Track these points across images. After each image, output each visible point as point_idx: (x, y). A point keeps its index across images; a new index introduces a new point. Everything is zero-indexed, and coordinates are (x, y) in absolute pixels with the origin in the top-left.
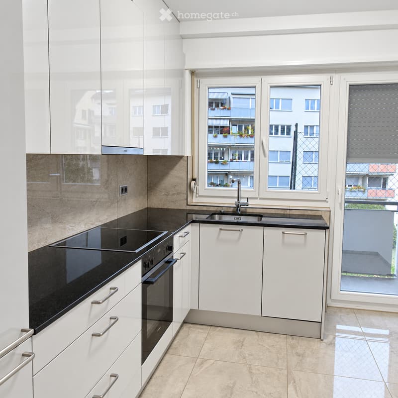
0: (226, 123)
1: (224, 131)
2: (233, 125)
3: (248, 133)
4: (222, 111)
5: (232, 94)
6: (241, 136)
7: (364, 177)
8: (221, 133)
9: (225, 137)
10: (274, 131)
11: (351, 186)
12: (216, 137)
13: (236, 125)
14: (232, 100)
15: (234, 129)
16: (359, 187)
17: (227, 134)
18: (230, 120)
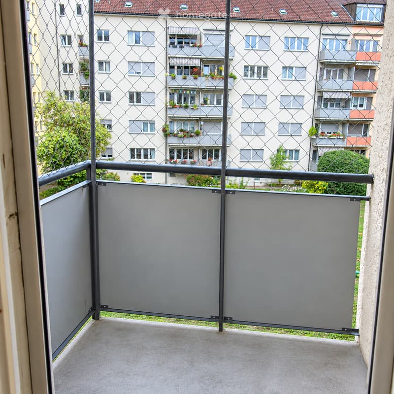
0: (197, 63)
1: (194, 71)
2: (205, 66)
3: (221, 75)
4: (192, 49)
5: (204, 30)
6: (212, 78)
7: (344, 123)
8: (191, 75)
9: (195, 78)
10: (249, 73)
11: (330, 133)
12: (185, 78)
13: (208, 66)
14: (203, 36)
15: (206, 71)
16: (339, 135)
17: (197, 76)
18: (201, 60)
